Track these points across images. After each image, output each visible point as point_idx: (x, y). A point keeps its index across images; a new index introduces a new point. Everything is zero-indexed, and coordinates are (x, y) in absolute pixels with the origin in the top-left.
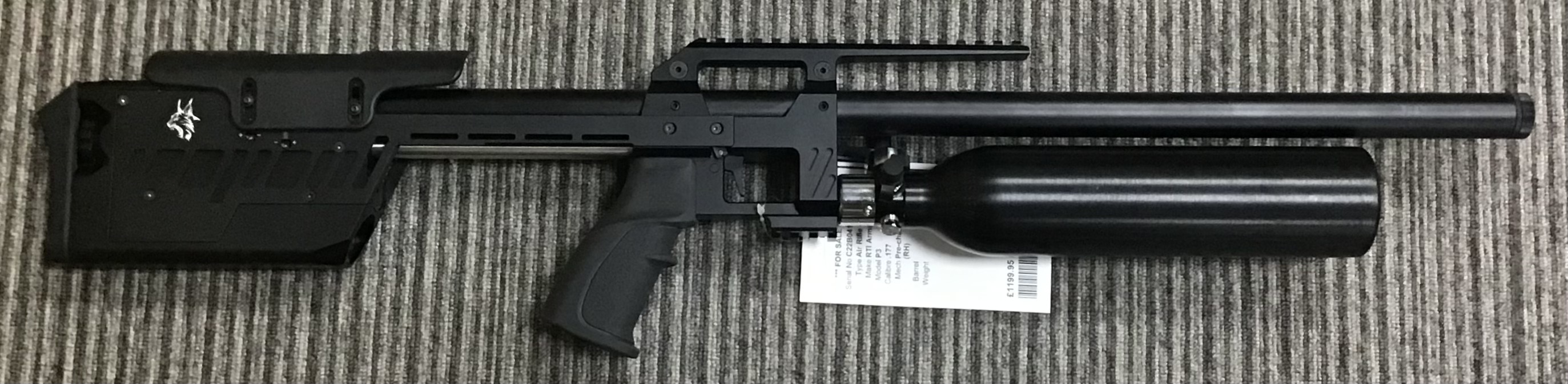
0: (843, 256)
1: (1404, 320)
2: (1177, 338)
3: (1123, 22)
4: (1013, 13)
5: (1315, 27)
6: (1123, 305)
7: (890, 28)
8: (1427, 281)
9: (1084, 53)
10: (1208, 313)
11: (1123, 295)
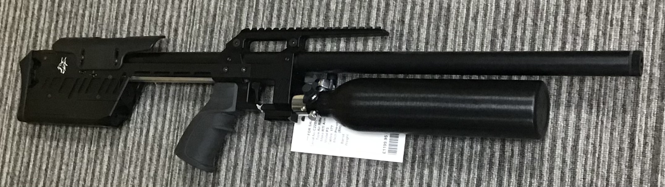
0: (311, 130)
1: (586, 176)
2: (463, 179)
3: (453, 16)
4: (401, 12)
5: (553, 16)
6: (438, 160)
7: (344, 21)
8: (602, 155)
9: (432, 32)
10: (480, 167)
11: (438, 155)
